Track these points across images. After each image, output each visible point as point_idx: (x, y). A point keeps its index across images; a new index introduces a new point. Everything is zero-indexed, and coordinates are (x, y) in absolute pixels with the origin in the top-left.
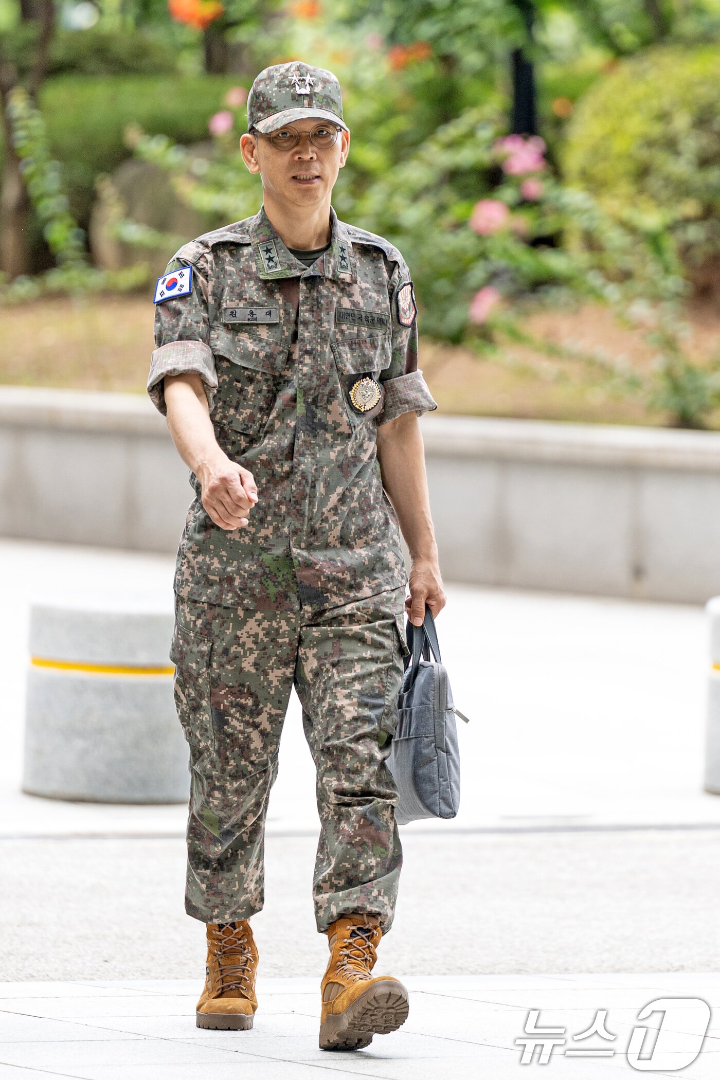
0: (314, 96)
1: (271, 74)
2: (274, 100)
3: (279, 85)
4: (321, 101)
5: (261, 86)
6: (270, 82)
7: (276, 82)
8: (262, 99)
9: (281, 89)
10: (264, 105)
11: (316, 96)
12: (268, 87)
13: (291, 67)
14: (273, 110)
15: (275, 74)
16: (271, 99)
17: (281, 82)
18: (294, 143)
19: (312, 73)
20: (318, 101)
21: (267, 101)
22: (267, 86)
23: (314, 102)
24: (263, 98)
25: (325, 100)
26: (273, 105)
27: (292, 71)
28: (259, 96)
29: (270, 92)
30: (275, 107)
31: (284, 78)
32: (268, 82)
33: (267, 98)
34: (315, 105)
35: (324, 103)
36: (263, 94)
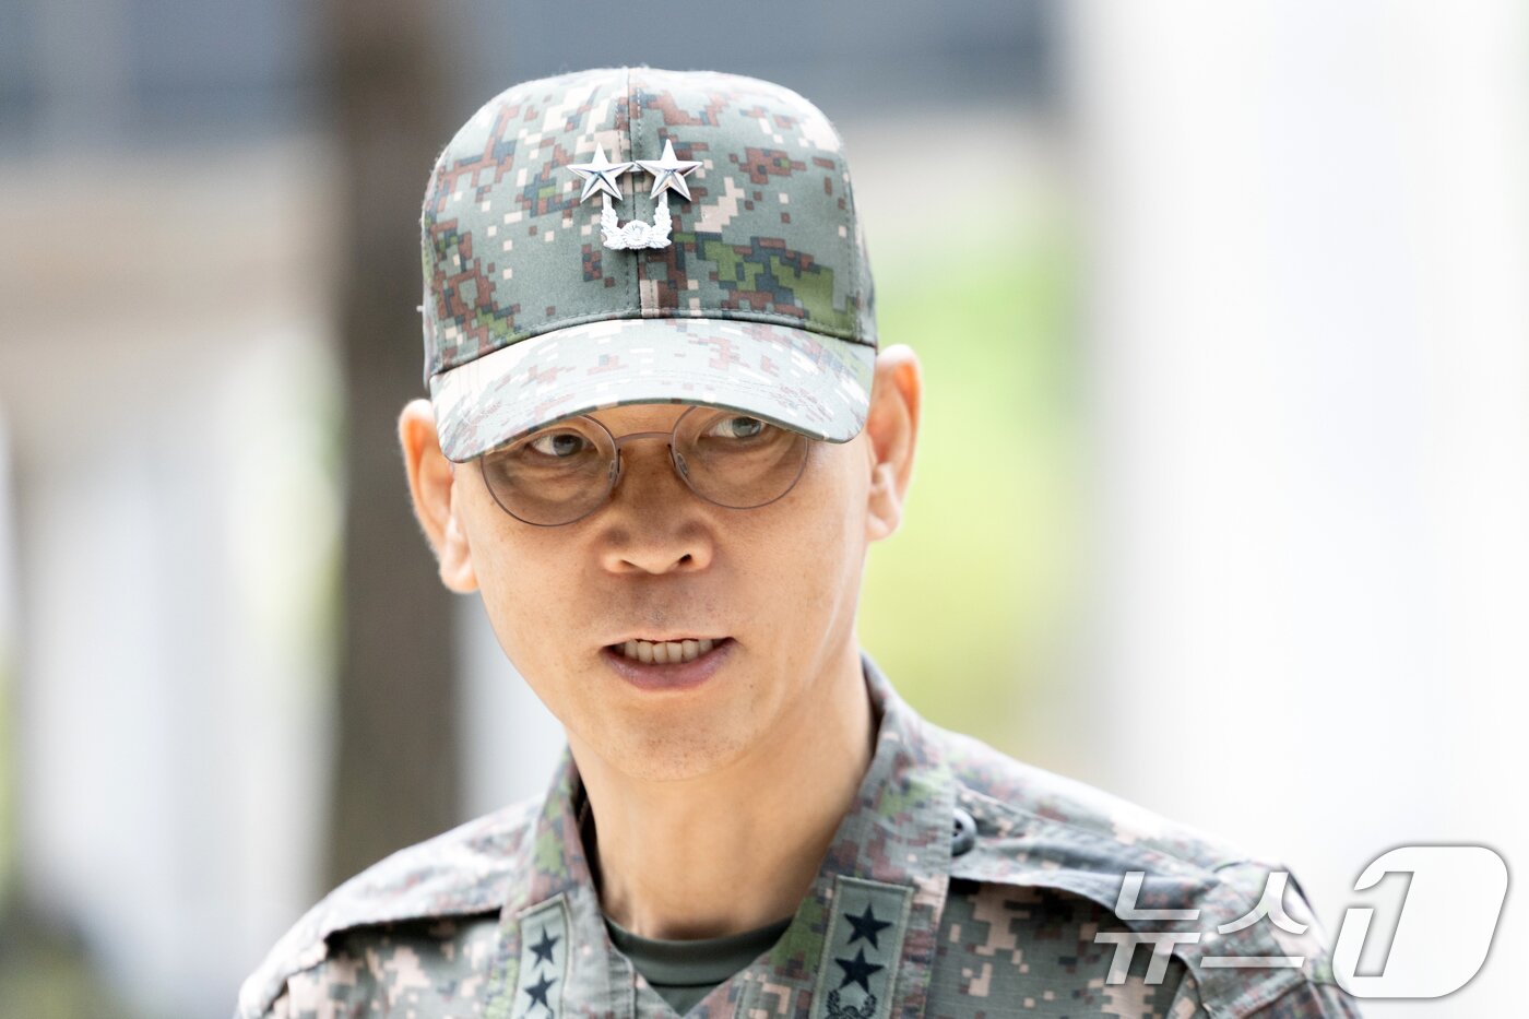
0: (690, 257)
1: (507, 138)
2: (508, 274)
3: (535, 200)
4: (729, 274)
5: (458, 196)
6: (498, 179)
7: (522, 178)
8: (457, 260)
9: (542, 221)
10: (468, 292)
11: (702, 256)
12: (486, 206)
13: (590, 104)
14: (501, 325)
15: (523, 133)
16: (491, 268)
17: (541, 181)
18: (598, 490)
19: (688, 133)
20: (714, 276)
21: (475, 274)
22: (481, 194)
23: (693, 285)
24: (463, 259)
25: (752, 270)
26: (502, 300)
27: (591, 129)
28: (448, 245)
29: (492, 231)
30: (511, 311)
31: (554, 164)
32: (487, 176)
33: (477, 262)
34: (694, 302)
35: (748, 284)
36: (461, 241)
